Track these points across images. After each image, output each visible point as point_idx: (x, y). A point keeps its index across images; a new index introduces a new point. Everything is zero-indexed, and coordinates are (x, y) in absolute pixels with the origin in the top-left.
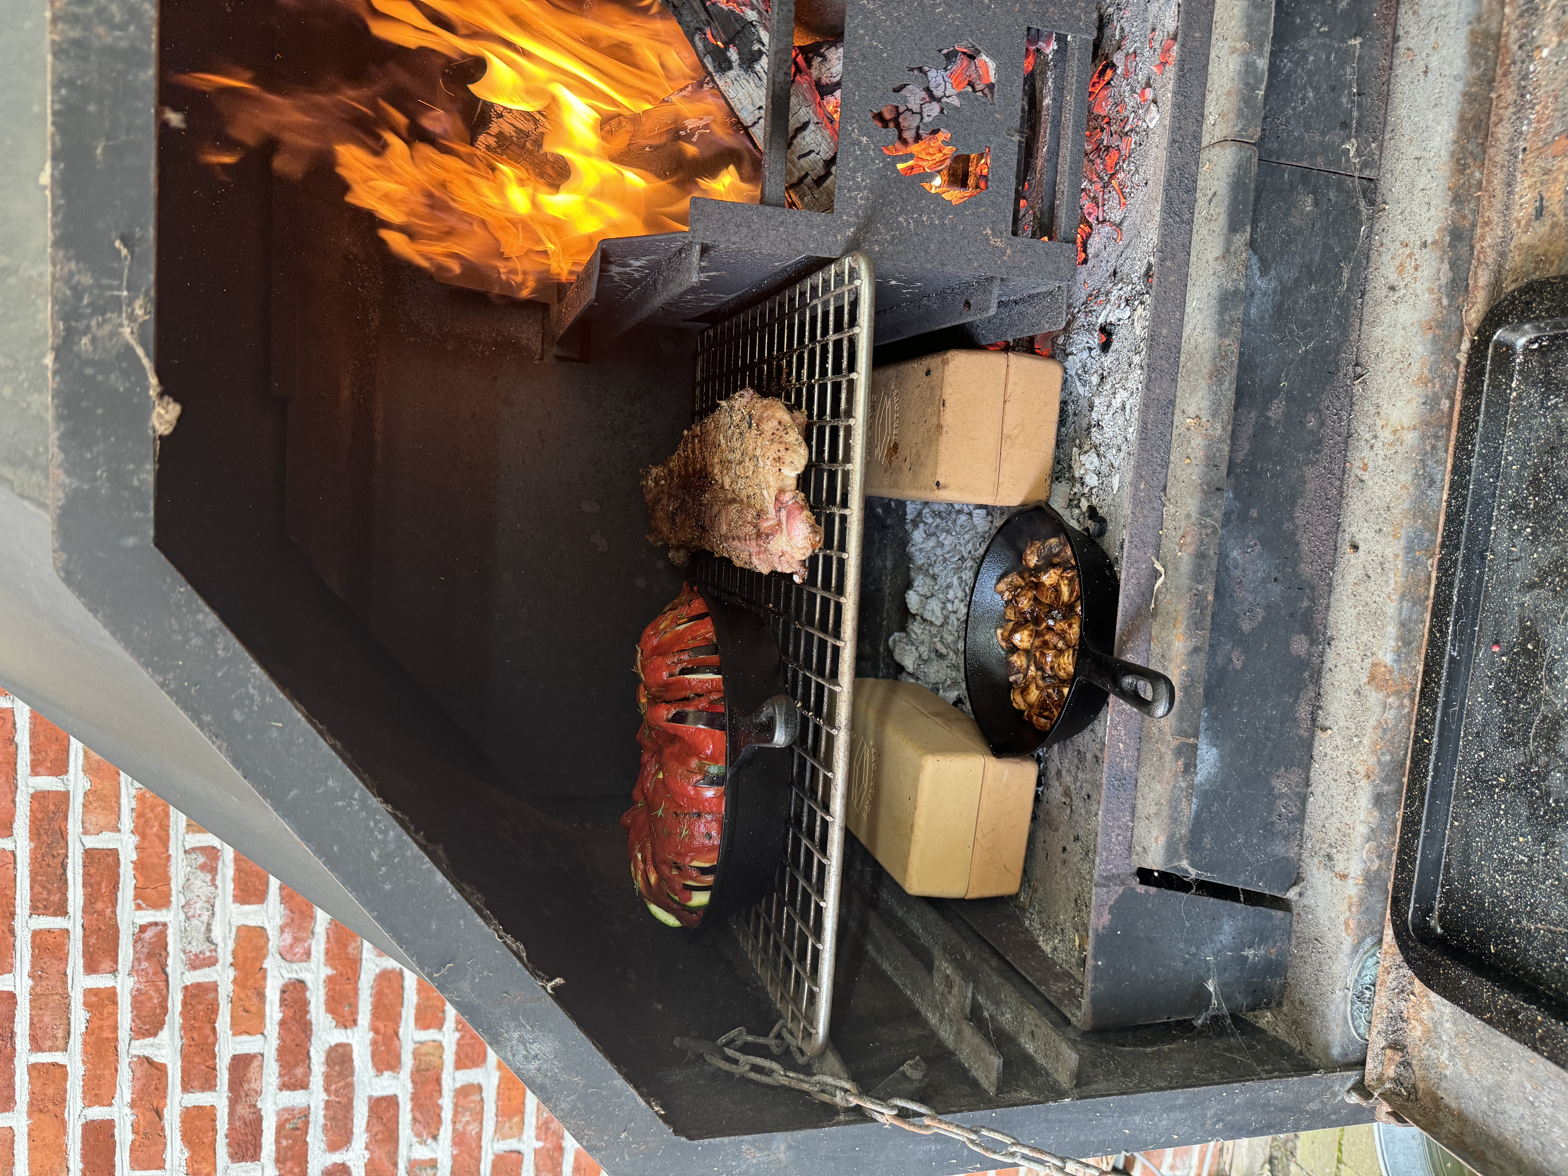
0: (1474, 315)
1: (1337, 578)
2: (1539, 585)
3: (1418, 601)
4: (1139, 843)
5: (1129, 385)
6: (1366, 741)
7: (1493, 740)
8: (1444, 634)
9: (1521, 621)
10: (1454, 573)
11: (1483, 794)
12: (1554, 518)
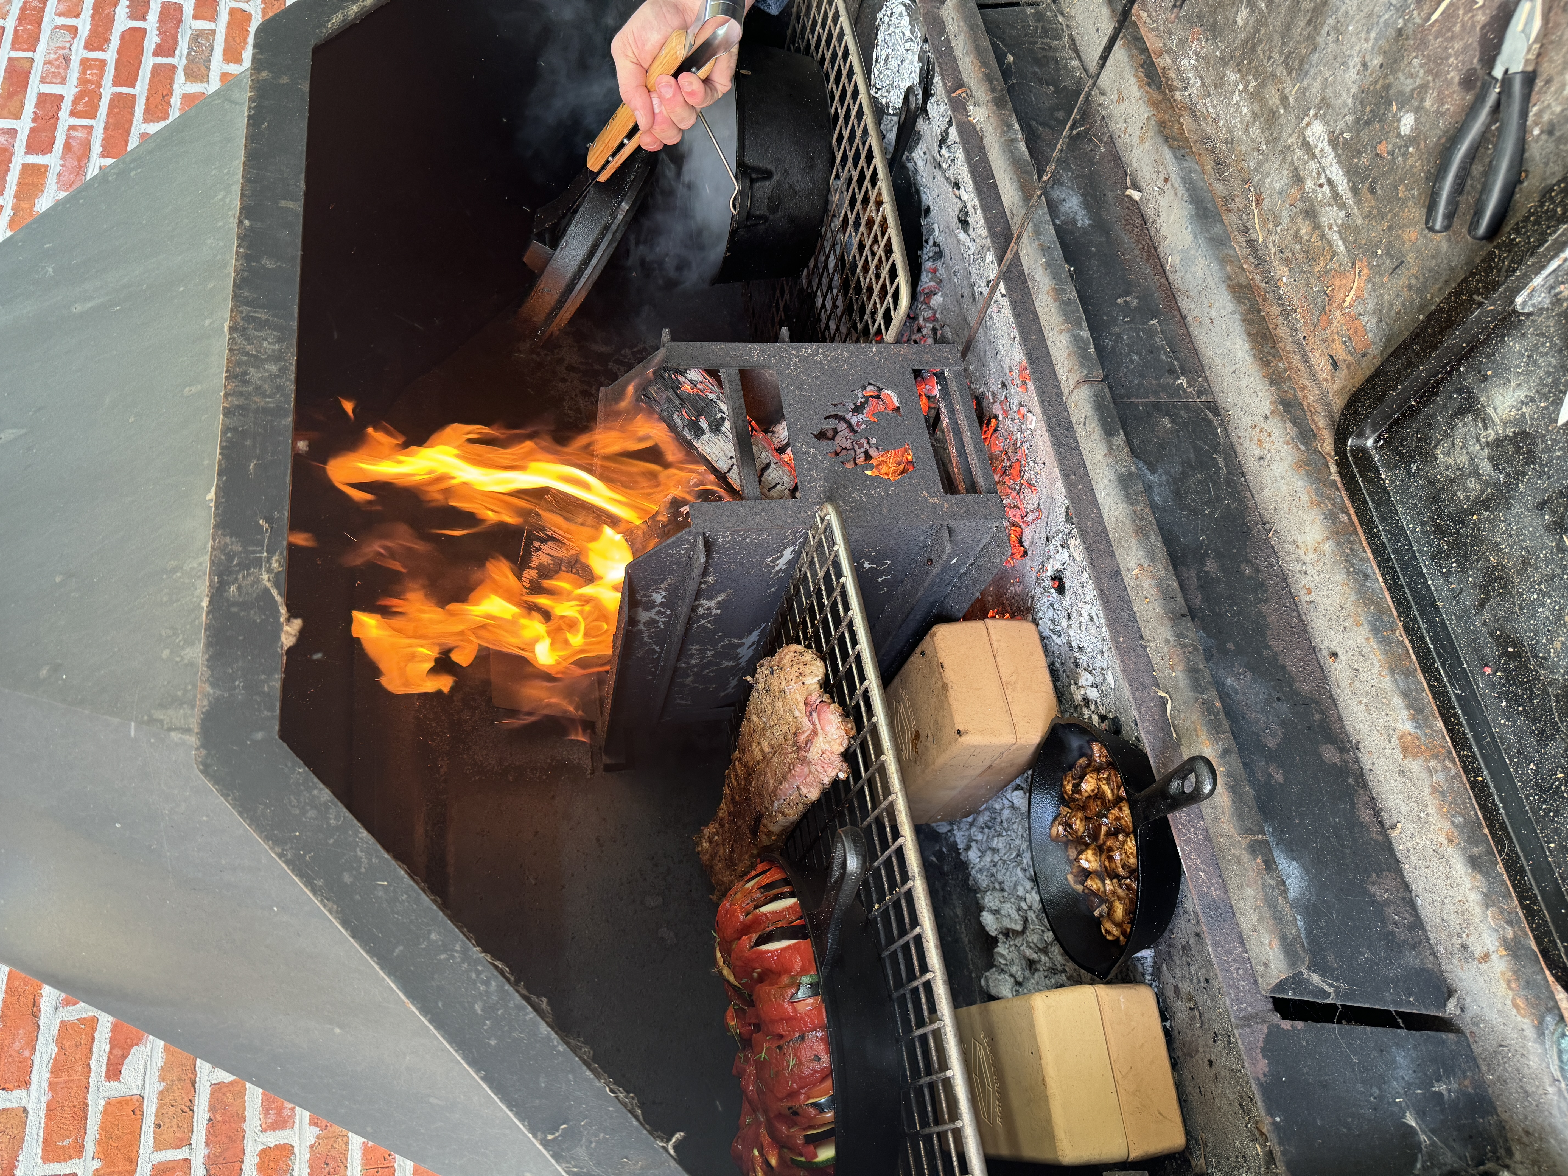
0: (1328, 446)
1: (1336, 691)
2: (1488, 598)
3: (1408, 674)
4: (1258, 963)
5: (1088, 598)
6: (1431, 810)
7: (1532, 747)
8: (1439, 680)
9: (1492, 635)
10: (1419, 628)
11: (1555, 801)
12: (1466, 543)
